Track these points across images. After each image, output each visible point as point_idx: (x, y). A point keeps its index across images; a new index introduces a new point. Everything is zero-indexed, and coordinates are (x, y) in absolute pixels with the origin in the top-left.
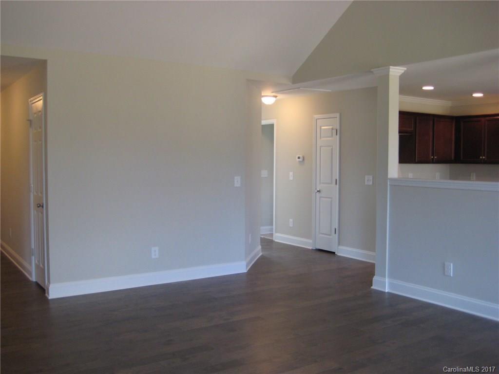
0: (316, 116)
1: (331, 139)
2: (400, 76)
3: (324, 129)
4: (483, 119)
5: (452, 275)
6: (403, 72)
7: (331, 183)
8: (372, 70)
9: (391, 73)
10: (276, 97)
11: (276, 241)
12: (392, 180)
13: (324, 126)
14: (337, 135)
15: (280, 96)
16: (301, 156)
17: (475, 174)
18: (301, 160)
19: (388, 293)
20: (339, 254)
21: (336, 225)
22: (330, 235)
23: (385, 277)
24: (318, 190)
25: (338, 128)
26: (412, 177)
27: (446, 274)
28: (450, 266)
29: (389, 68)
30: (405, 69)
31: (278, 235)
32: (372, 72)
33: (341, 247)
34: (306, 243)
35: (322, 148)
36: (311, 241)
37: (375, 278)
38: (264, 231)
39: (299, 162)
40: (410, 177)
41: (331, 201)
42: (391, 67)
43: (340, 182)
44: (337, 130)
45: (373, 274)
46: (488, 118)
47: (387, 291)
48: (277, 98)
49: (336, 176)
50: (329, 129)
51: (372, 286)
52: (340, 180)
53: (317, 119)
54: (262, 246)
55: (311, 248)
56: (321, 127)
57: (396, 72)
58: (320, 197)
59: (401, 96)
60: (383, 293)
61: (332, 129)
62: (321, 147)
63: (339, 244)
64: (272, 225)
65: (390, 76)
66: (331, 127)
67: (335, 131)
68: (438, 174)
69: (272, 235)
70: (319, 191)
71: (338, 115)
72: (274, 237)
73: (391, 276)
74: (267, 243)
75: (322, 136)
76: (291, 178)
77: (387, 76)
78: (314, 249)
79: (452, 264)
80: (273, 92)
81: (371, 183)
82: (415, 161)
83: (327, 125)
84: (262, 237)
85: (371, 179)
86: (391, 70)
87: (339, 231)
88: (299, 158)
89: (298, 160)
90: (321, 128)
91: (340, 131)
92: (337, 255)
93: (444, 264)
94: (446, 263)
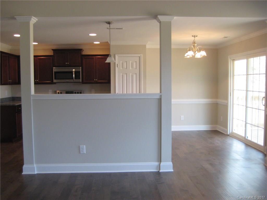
5: (85, 153)
23: (34, 164)
27: (81, 152)
30: (37, 20)
32: (15, 19)
37: (25, 167)
42: (33, 17)
47: (36, 173)
51: (22, 172)
57: (34, 20)
60: (35, 175)
77: (28, 24)
79: (85, 146)
82: (2, 83)
86: (32, 19)
93: (79, 147)
94: (81, 146)
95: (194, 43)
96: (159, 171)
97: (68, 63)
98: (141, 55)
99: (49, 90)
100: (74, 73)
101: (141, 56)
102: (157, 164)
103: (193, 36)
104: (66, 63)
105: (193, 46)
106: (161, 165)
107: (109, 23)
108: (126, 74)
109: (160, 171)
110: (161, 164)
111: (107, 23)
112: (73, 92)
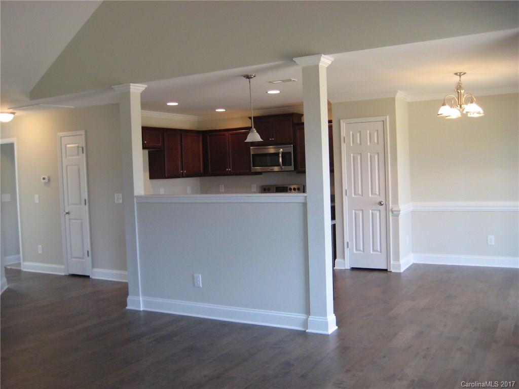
0: (61, 134)
1: (77, 157)
2: (141, 94)
3: (70, 147)
4: (227, 133)
5: (201, 286)
6: (144, 89)
7: (80, 204)
8: (113, 87)
9: (132, 90)
10: (14, 113)
11: (25, 270)
12: (139, 197)
13: (70, 144)
14: (83, 152)
15: (19, 113)
16: (46, 177)
17: (223, 186)
18: (46, 180)
19: (143, 311)
20: (93, 278)
21: (88, 247)
22: (83, 258)
23: (139, 296)
24: (67, 211)
25: (84, 146)
26: (163, 193)
27: (196, 285)
28: (199, 277)
29: (130, 86)
30: (146, 86)
31: (27, 263)
33: (95, 270)
34: (59, 270)
35: (68, 168)
36: (63, 267)
37: (130, 298)
38: (10, 261)
39: (45, 183)
40: (161, 194)
41: (82, 223)
42: (131, 84)
43: (90, 202)
44: (83, 148)
45: (127, 294)
46: (230, 132)
47: (142, 309)
48: (16, 114)
49: (85, 196)
50: (74, 147)
51: (126, 306)
52: (89, 201)
53: (61, 137)
54: (7, 277)
55: (63, 274)
56: (66, 145)
57: (137, 89)
58: (70, 219)
59: (143, 111)
60: (139, 311)
61: (78, 147)
62: (67, 166)
63: (93, 267)
64: (18, 253)
65: (131, 93)
66: (77, 145)
67: (81, 149)
68: (189, 188)
69: (19, 264)
70: (68, 213)
71: (83, 132)
72: (22, 266)
73: (145, 294)
74: (13, 274)
75: (67, 154)
76: (37, 201)
77: (128, 94)
78: (67, 274)
79: (200, 276)
80: (9, 109)
81: (121, 201)
82: (165, 176)
83: (72, 143)
84: (9, 267)
85: (121, 197)
87: (92, 253)
88: (44, 179)
89: (43, 181)
90: (66, 147)
91: (86, 149)
92: (91, 278)
93: (193, 276)
94: (195, 275)
95: (459, 87)
96: (305, 331)
97: (273, 139)
98: (384, 117)
99: (253, 185)
100: (280, 155)
101: (386, 119)
102: (302, 316)
103: (456, 74)
104: (270, 139)
105: (459, 94)
106: (308, 321)
107: (248, 77)
108: (361, 154)
109: (307, 331)
110: (309, 319)
111: (244, 77)
112: (287, 187)
